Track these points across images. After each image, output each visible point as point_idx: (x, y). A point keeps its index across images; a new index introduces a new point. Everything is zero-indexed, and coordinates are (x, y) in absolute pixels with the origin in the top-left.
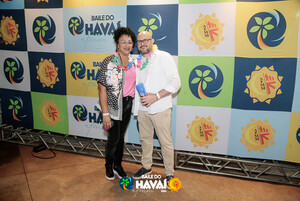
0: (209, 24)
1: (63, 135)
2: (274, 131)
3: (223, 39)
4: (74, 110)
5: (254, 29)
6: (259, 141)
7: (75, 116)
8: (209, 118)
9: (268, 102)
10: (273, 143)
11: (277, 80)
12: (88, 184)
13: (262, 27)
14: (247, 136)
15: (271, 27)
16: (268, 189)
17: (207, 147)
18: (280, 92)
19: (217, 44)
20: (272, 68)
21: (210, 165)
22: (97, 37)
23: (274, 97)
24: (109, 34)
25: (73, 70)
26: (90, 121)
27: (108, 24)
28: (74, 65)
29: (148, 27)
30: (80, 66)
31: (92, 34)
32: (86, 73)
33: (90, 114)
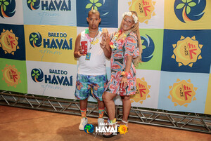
0: (143, 2)
1: (23, 94)
2: (196, 89)
3: (154, 14)
4: (32, 72)
5: (180, 6)
6: (184, 97)
7: (33, 78)
8: (143, 79)
9: (191, 65)
10: (195, 99)
11: (198, 48)
12: (43, 133)
13: (186, 4)
14: (174, 93)
16: (191, 136)
17: (141, 102)
18: (200, 57)
19: (150, 18)
20: (194, 38)
21: (144, 118)
22: (52, 12)
23: (195, 61)
24: (62, 9)
25: (32, 39)
26: (46, 82)
27: (60, 2)
28: (32, 35)
29: (94, 4)
30: (38, 37)
31: (47, 9)
32: (42, 42)
33: (46, 76)
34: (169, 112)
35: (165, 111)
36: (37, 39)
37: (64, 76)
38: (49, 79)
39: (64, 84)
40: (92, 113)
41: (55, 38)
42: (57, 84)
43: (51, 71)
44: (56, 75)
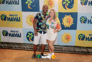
0: (50, 1)
3: (54, 6)
4: (3, 32)
5: (64, 3)
6: (67, 40)
7: (3, 34)
9: (69, 27)
10: (71, 40)
11: (72, 20)
12: (8, 58)
13: (67, 2)
14: (63, 38)
15: (69, 2)
18: (73, 23)
20: (70, 16)
22: (10, 5)
23: (71, 25)
24: (15, 4)
25: (2, 17)
26: (9, 36)
27: (14, 1)
28: (2, 16)
29: (29, 2)
30: (4, 16)
31: (8, 4)
32: (7, 19)
33: (9, 33)
34: (61, 46)
35: (60, 46)
36: (4, 17)
37: (17, 33)
38: (11, 35)
39: (17, 37)
40: (30, 48)
41: (13, 17)
42: (14, 37)
43: (11, 31)
44: (14, 33)
